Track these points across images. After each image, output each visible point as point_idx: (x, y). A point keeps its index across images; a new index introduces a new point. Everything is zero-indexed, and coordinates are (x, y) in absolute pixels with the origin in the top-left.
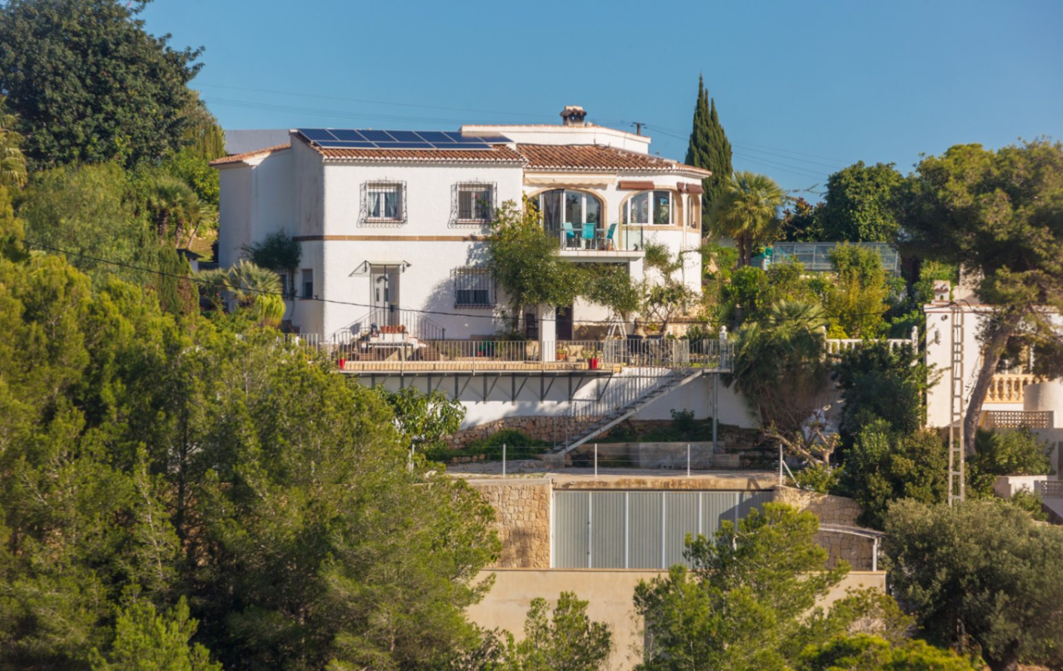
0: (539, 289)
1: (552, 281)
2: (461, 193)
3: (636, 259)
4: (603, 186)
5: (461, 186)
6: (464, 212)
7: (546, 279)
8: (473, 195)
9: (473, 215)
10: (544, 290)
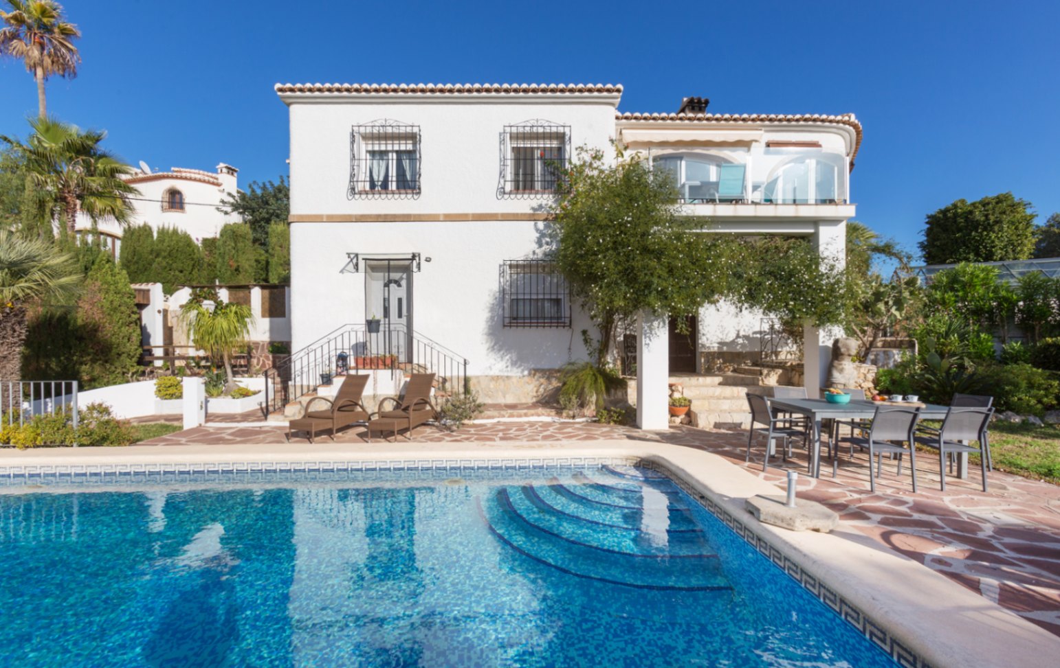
0: (629, 276)
1: (658, 254)
2: (516, 150)
3: (834, 221)
4: (745, 145)
5: (515, 137)
6: (524, 183)
7: (646, 250)
8: (537, 154)
9: (538, 186)
10: (642, 277)
